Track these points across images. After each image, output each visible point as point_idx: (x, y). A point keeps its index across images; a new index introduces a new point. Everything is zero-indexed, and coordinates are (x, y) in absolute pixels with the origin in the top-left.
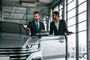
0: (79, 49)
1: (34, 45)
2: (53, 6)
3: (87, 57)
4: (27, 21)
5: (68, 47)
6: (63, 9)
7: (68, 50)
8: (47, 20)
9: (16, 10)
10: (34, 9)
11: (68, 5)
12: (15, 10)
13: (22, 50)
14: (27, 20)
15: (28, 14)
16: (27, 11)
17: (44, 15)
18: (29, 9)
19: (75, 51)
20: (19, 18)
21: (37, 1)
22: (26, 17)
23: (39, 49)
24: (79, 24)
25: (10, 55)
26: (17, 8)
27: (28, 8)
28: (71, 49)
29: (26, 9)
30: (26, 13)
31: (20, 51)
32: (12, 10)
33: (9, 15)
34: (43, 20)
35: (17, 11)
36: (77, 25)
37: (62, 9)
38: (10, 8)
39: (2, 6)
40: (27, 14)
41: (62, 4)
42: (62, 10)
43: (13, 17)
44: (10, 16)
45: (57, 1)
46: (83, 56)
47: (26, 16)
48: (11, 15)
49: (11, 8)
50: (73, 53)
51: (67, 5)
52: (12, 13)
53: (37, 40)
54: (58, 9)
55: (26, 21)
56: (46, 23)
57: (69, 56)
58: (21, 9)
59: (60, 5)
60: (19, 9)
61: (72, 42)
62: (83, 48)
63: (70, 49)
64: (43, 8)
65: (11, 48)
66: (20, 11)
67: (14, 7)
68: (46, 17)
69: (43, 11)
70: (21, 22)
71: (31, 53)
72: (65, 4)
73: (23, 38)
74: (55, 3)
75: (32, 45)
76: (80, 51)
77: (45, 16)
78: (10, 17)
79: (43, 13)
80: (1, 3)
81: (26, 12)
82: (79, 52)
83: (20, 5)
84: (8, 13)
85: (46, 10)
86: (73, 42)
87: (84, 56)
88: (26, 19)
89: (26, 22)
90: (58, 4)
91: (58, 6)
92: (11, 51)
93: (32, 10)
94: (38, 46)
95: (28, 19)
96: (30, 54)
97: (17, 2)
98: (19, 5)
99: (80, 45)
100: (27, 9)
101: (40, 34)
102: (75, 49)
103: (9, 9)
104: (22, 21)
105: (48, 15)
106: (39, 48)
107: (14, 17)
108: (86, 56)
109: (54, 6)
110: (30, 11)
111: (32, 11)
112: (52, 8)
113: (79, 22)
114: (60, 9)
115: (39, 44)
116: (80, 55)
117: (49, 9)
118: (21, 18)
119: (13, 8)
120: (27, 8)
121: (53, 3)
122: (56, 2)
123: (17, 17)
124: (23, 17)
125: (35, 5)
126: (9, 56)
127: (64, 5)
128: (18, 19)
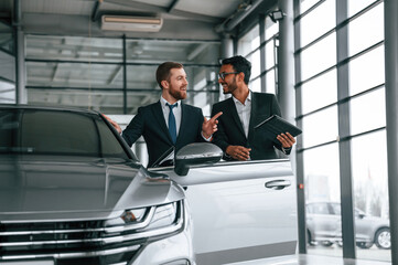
0: (355, 208)
1: (158, 206)
2: (238, 27)
3: (389, 245)
4: (125, 97)
5: (307, 202)
6: (281, 36)
7: (308, 215)
8: (214, 88)
9: (80, 48)
10: (156, 41)
11: (303, 20)
12: (72, 51)
13: (104, 232)
14: (125, 90)
15: (128, 67)
16: (124, 50)
17: (200, 65)
18: (135, 44)
19: (337, 220)
20: (90, 83)
21: (168, 9)
22: (122, 79)
23: (179, 226)
24: (352, 101)
25: (56, 256)
26: (83, 41)
27: (127, 41)
28: (321, 209)
29: (118, 44)
30: (121, 61)
31: (99, 237)
32: (60, 51)
33: (49, 72)
34: (197, 88)
35: (82, 53)
36: (342, 105)
37: (275, 38)
38: (54, 42)
39: (20, 33)
40: (124, 64)
41: (277, 15)
42: (278, 44)
43: (68, 78)
44: (52, 76)
45: (251, 3)
46: (375, 241)
47: (121, 72)
48: (58, 72)
49: (56, 40)
50: (328, 228)
51: (297, 19)
52: (60, 65)
53: (169, 185)
54: (258, 38)
55: (121, 94)
56: (208, 102)
57: (310, 240)
58: (99, 43)
59: (268, 19)
60: (91, 45)
61: (324, 180)
62: (375, 201)
63: (314, 212)
64: (193, 37)
65: (58, 223)
66: (96, 54)
67: (67, 38)
68: (208, 76)
69: (192, 48)
70: (100, 99)
71: (143, 242)
72: (290, 14)
73: (110, 176)
74: (243, 12)
75: (148, 209)
76: (361, 216)
77: (204, 71)
78: (55, 79)
79: (192, 60)
80: (14, 24)
81: (121, 55)
82: (357, 222)
83: (96, 29)
84: (44, 64)
85: (206, 45)
86: (326, 178)
87: (380, 238)
88: (120, 85)
89: (122, 100)
90: (259, 18)
91: (258, 27)
92: (58, 237)
93: (146, 48)
94: (172, 209)
95: (129, 86)
96: (142, 248)
97: (81, 17)
98: (90, 26)
99: (360, 191)
100: (124, 43)
101: (182, 157)
102: (338, 209)
103: (49, 47)
104: (103, 94)
105: (216, 66)
106: (181, 221)
107: (71, 81)
108: (385, 239)
109: (239, 24)
110: (139, 52)
111: (145, 52)
112: (232, 37)
113: (351, 94)
114: (267, 38)
115: (178, 203)
116: (359, 237)
117: (221, 38)
118: (101, 83)
119: (63, 41)
120: (124, 37)
121: (236, 12)
122: (250, 9)
123: (85, 79)
124: (107, 78)
125: (159, 27)
126: (52, 258)
127: (282, 21)
128: (87, 89)
